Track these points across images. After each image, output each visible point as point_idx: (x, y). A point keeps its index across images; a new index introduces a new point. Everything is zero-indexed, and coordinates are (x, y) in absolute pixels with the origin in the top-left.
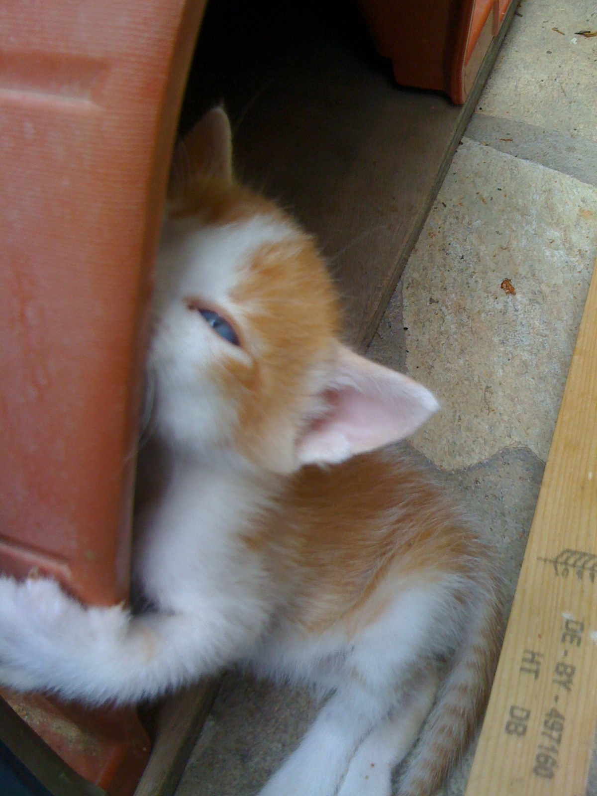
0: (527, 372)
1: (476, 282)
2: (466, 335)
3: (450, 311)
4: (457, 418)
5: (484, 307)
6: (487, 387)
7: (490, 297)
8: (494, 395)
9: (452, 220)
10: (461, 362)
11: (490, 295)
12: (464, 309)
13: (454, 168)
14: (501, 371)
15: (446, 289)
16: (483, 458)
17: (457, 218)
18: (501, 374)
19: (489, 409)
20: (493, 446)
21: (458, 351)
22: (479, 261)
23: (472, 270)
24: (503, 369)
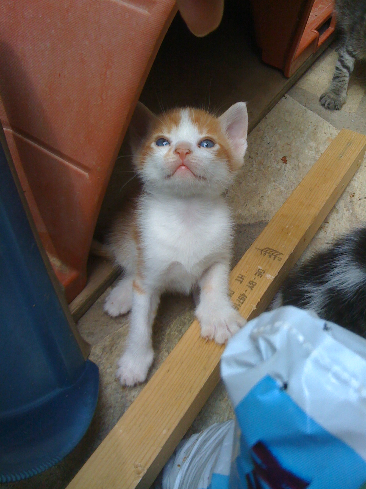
0: (281, 195)
1: (272, 154)
2: (260, 174)
3: (256, 163)
4: (245, 205)
5: (272, 165)
6: (262, 197)
7: (275, 162)
8: (264, 200)
9: (270, 127)
10: (254, 184)
11: (276, 161)
12: (263, 164)
13: (278, 106)
14: (270, 192)
15: (257, 154)
16: (251, 222)
17: (272, 127)
18: (270, 193)
19: (260, 205)
20: (257, 219)
21: (254, 180)
22: (276, 147)
23: (271, 149)
24: (271, 191)
